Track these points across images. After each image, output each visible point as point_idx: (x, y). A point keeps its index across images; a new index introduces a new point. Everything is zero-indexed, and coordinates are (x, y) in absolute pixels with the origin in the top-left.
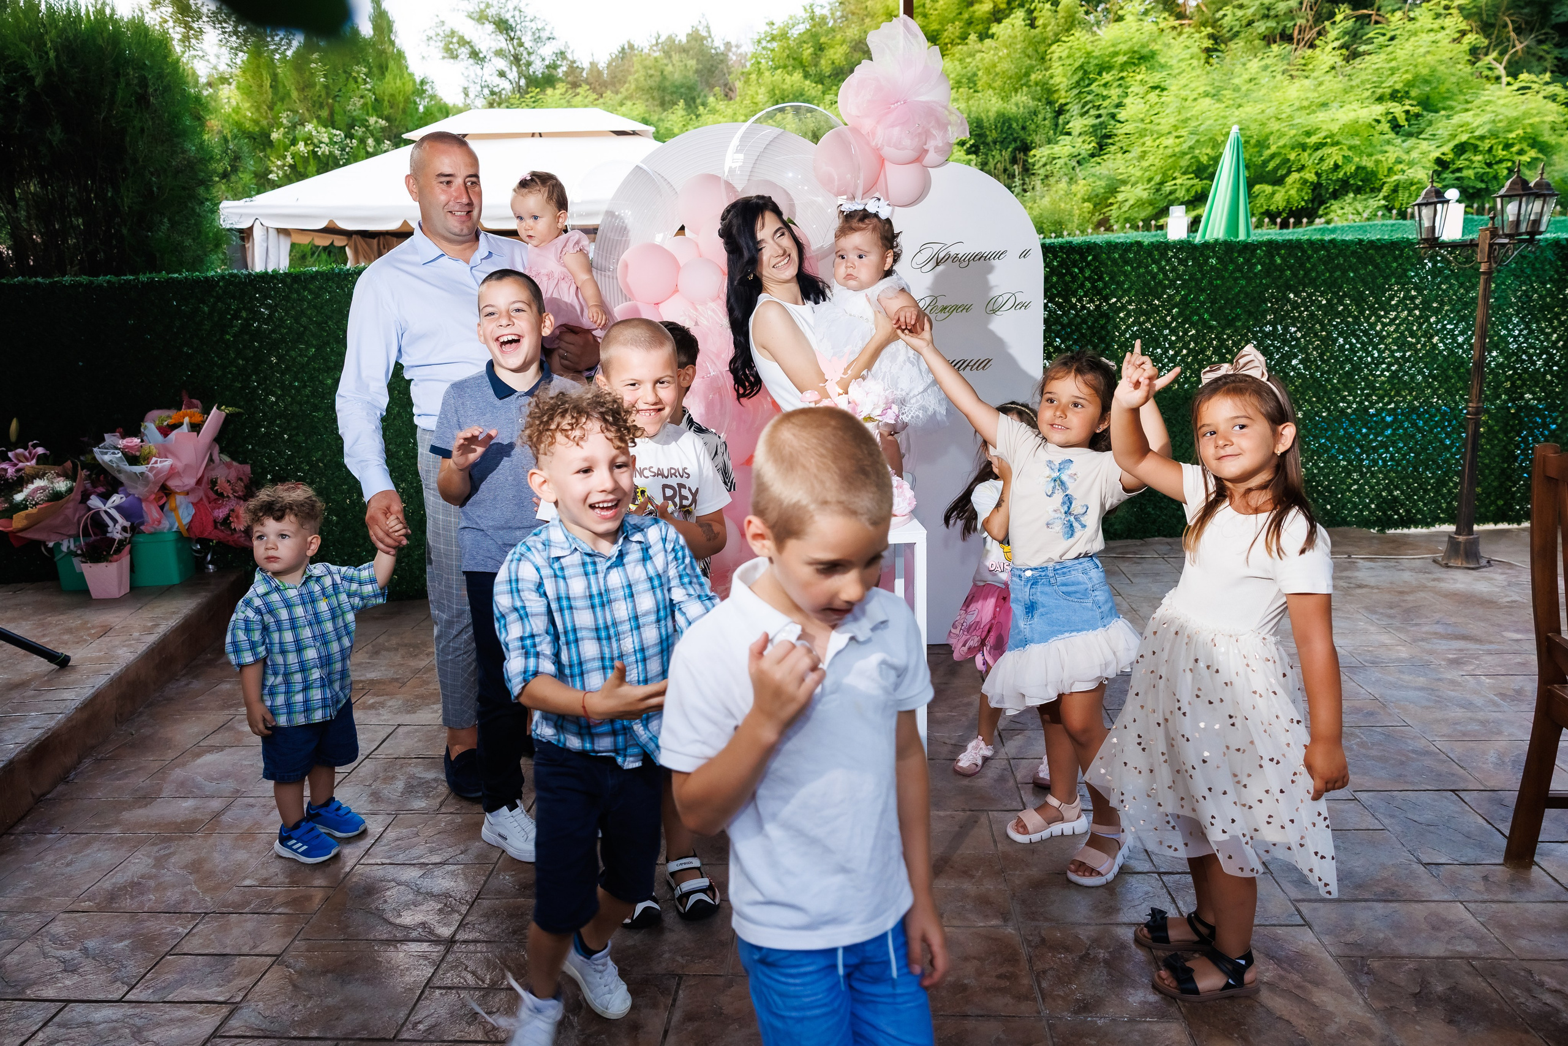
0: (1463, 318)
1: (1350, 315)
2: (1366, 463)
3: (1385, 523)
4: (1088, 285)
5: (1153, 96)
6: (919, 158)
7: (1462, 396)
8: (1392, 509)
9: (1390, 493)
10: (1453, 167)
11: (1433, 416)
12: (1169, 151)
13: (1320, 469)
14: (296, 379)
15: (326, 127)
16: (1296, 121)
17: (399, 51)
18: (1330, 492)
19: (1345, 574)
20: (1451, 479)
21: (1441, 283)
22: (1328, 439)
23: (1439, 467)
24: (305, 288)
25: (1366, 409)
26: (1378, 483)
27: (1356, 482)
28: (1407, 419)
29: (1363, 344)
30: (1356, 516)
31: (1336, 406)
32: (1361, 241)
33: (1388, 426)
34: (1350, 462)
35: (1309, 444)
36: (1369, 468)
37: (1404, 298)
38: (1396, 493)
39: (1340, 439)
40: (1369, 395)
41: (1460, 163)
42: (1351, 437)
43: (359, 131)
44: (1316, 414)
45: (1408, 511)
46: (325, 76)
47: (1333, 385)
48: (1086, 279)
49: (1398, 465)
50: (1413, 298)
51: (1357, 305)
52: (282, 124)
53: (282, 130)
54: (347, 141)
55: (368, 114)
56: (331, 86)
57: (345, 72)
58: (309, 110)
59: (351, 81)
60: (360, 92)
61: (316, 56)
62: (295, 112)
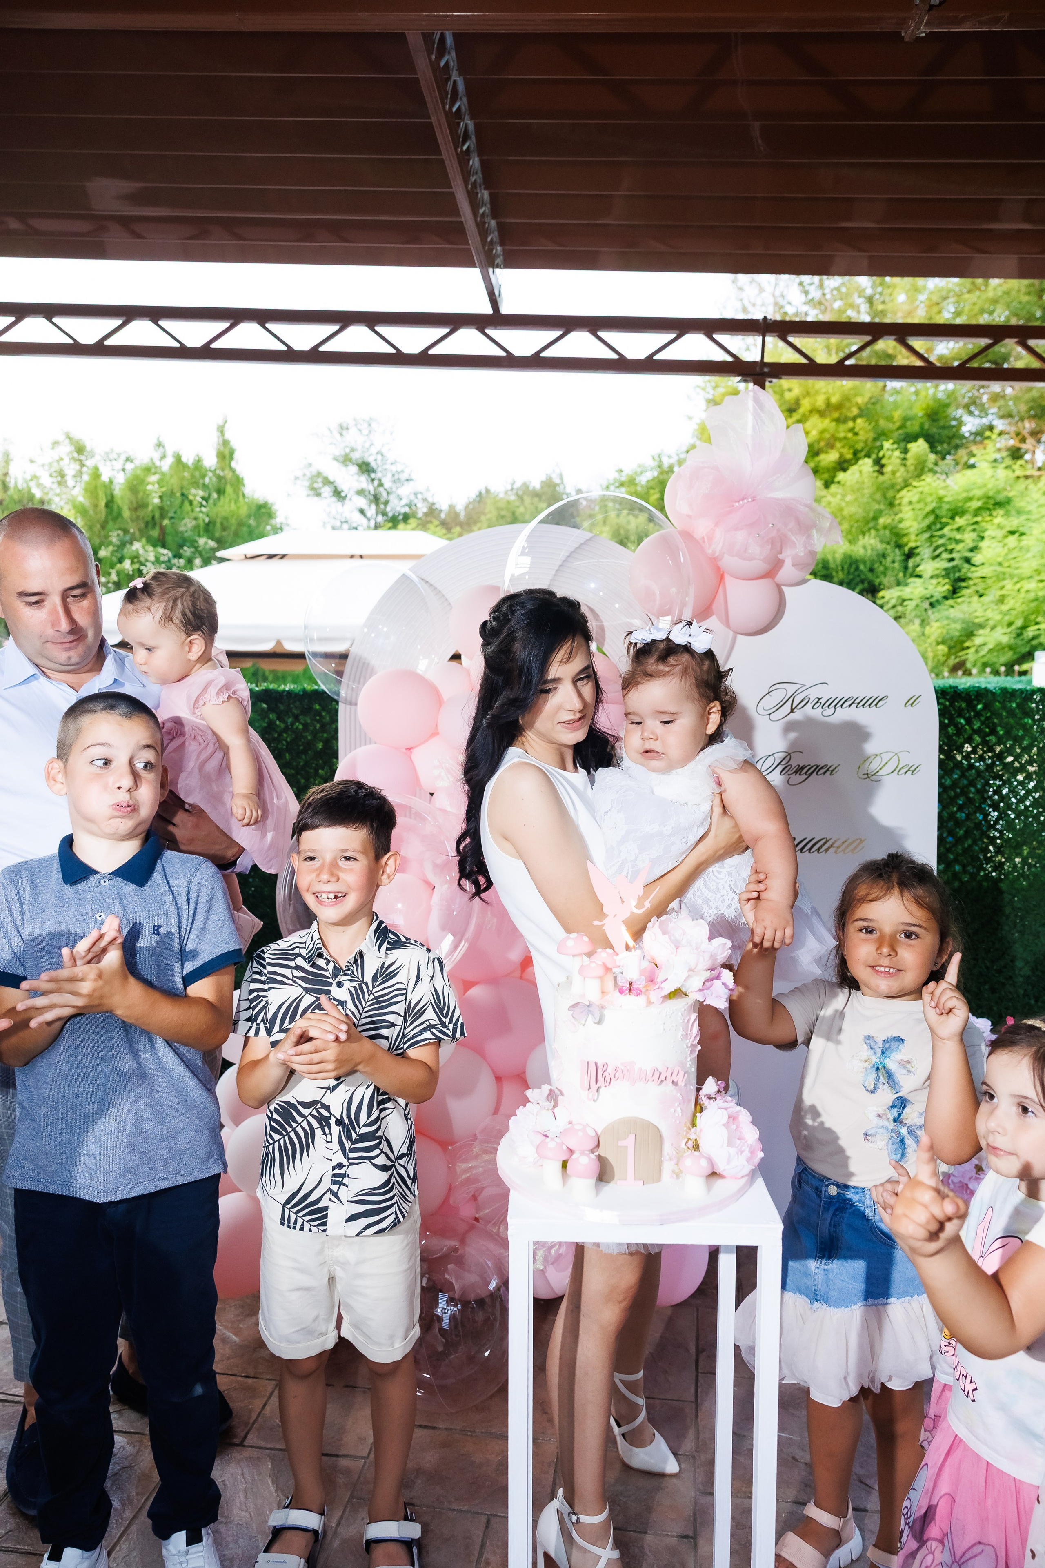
4: (977, 739)
5: (1012, 540)
6: (770, 573)
12: (1032, 595)
15: (155, 546)
17: (238, 478)
43: (187, 551)
46: (161, 497)
48: (975, 732)
52: (110, 543)
53: (111, 548)
54: (175, 561)
55: (199, 535)
56: (166, 508)
57: (183, 495)
58: (140, 530)
59: (186, 504)
60: (194, 515)
61: (154, 478)
62: (126, 531)
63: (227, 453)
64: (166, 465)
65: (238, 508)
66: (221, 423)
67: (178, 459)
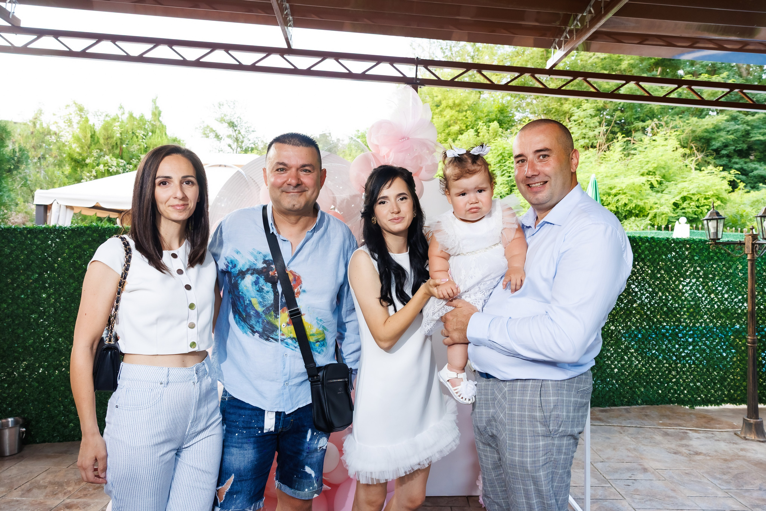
0: (726, 284)
1: (664, 280)
2: (679, 365)
3: (693, 403)
7: (730, 328)
8: (696, 394)
9: (695, 384)
10: (681, 207)
11: (714, 340)
13: (654, 368)
14: (22, 293)
15: (117, 158)
16: (605, 182)
17: (163, 126)
18: (661, 382)
19: (684, 442)
20: (728, 377)
21: (713, 264)
22: (657, 350)
23: (721, 370)
24: (36, 237)
25: (677, 334)
26: (687, 378)
27: (674, 377)
28: (701, 341)
29: (672, 296)
30: (676, 398)
31: (660, 331)
32: (668, 239)
33: (690, 344)
34: (670, 365)
35: (646, 353)
36: (681, 369)
37: (694, 271)
38: (698, 384)
39: (663, 351)
40: (678, 326)
41: (685, 205)
42: (670, 350)
44: (649, 335)
45: (706, 396)
46: (121, 133)
47: (657, 319)
49: (698, 367)
50: (698, 272)
51: (668, 274)
52: (93, 155)
53: (93, 158)
54: (128, 166)
55: (141, 153)
56: (123, 139)
57: (133, 133)
58: (109, 150)
59: (135, 137)
60: (139, 143)
61: (117, 124)
62: (101, 150)
63: (157, 113)
64: (125, 117)
65: (162, 140)
66: (154, 98)
67: (131, 116)
